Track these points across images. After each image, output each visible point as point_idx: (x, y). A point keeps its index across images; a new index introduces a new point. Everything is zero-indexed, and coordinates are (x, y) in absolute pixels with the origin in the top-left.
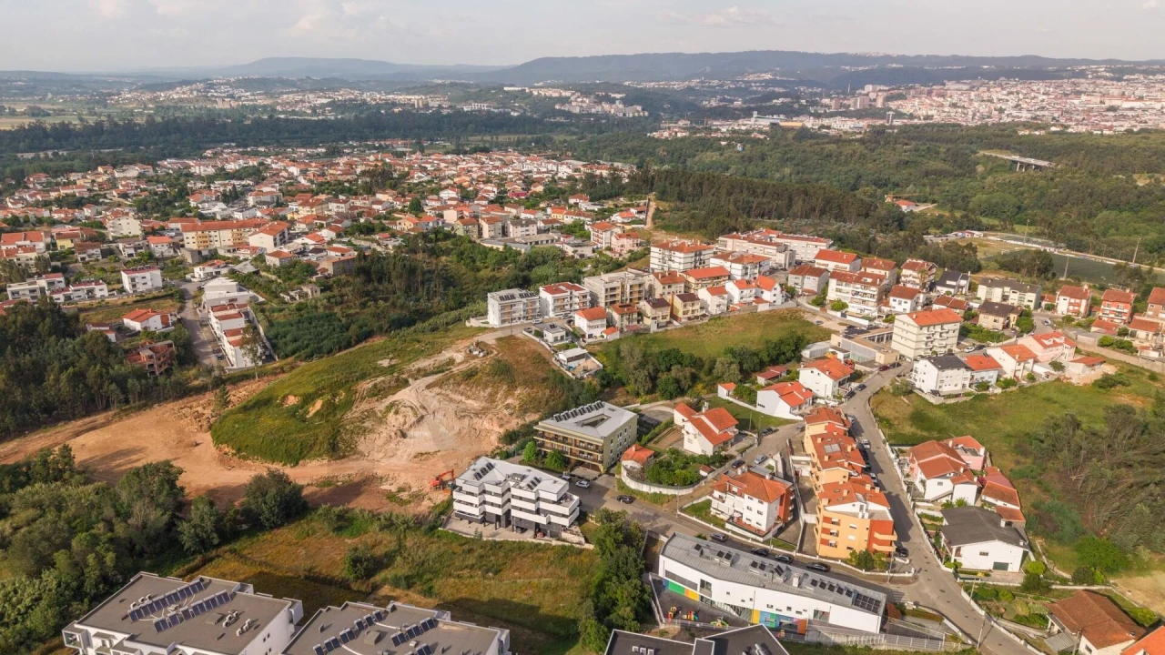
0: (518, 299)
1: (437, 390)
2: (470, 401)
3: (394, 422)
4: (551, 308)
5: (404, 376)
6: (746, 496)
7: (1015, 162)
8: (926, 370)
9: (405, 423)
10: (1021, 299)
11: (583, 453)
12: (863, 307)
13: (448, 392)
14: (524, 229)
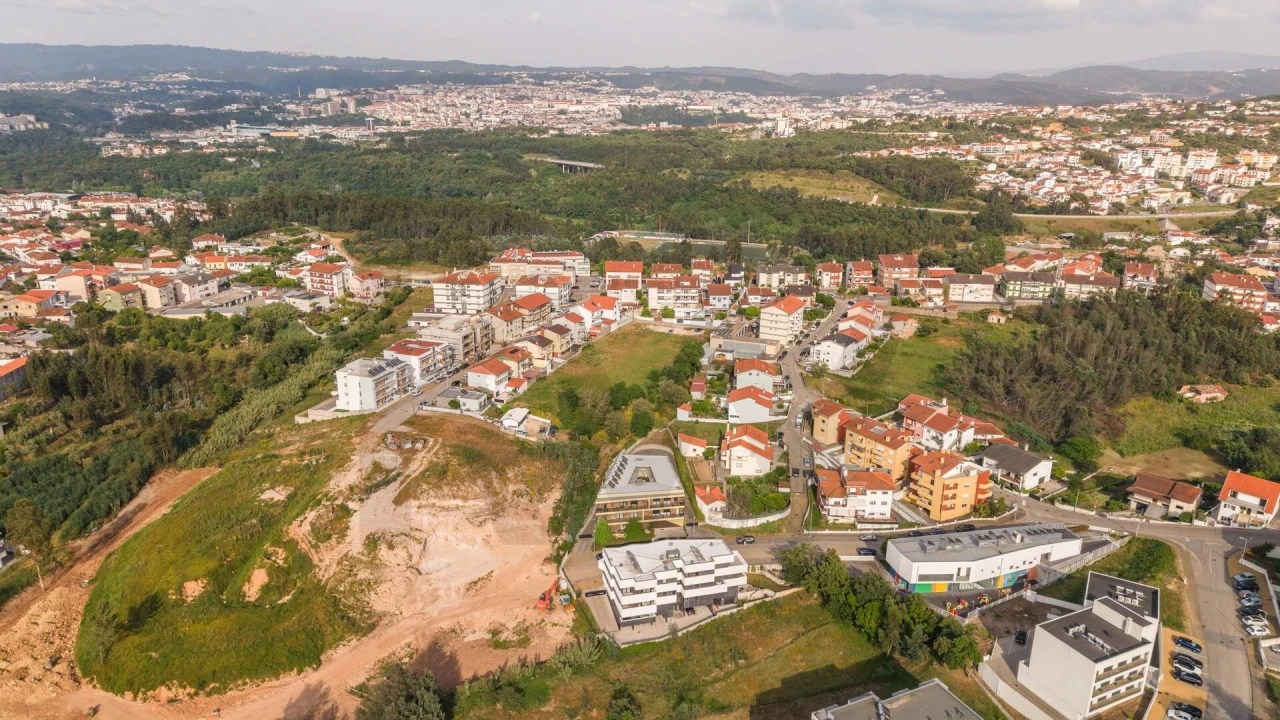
0: (389, 370)
1: (414, 503)
2: (471, 503)
3: (395, 561)
4: (417, 373)
5: (339, 502)
6: (869, 492)
7: (561, 165)
8: (828, 350)
9: (410, 556)
10: (795, 280)
11: (658, 512)
12: (687, 310)
13: (432, 501)
14: (202, 287)
